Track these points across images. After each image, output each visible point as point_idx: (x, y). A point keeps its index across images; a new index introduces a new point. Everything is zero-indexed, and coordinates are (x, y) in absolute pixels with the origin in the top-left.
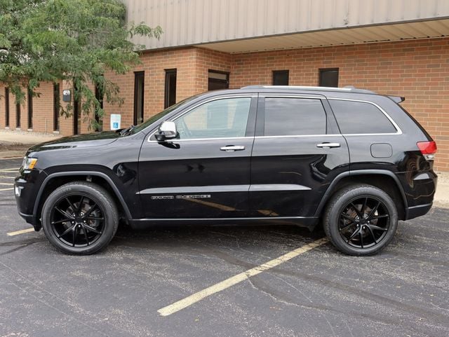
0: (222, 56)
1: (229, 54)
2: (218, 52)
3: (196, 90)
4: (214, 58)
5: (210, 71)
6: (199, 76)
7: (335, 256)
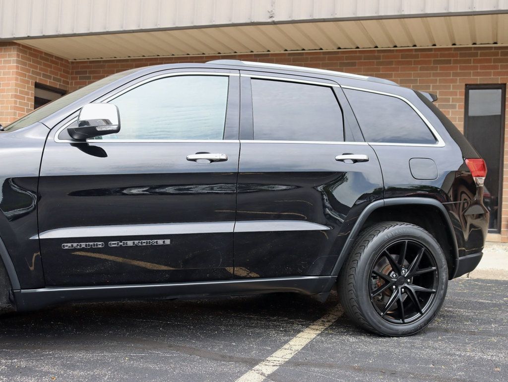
0: (56, 63)
1: (67, 61)
2: (51, 56)
3: (15, 114)
4: (45, 65)
5: (37, 86)
6: (21, 92)
7: (364, 339)
